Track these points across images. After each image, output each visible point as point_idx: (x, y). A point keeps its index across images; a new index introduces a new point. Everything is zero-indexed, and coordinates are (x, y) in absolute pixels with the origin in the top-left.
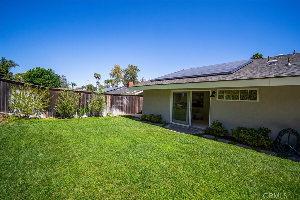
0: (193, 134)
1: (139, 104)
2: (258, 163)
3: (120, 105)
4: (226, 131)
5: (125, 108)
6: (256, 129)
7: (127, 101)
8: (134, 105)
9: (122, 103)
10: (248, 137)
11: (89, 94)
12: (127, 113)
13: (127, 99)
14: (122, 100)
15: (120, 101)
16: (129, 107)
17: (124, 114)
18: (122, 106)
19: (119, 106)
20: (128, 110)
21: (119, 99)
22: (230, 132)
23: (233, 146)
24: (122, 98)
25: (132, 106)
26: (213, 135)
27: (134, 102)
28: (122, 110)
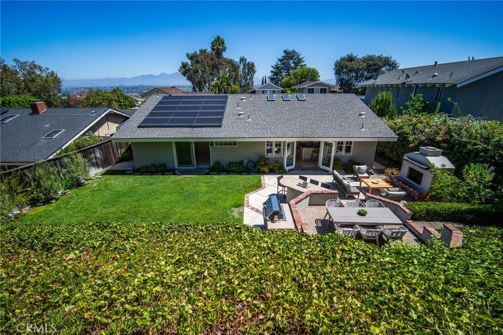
0: (203, 175)
1: (113, 151)
2: (242, 181)
3: (94, 161)
4: (223, 166)
5: (99, 162)
6: (238, 162)
7: (100, 153)
8: (108, 154)
9: (96, 158)
10: (235, 168)
11: (57, 161)
12: (103, 168)
13: (99, 150)
14: (94, 153)
15: (93, 155)
16: (104, 159)
17: (101, 170)
18: (96, 162)
19: (94, 163)
20: (104, 163)
21: (91, 153)
22: (225, 166)
23: (230, 176)
24: (94, 151)
25: (107, 157)
26: (216, 171)
27: (107, 151)
28: (98, 167)
